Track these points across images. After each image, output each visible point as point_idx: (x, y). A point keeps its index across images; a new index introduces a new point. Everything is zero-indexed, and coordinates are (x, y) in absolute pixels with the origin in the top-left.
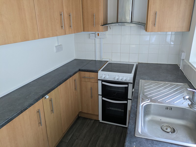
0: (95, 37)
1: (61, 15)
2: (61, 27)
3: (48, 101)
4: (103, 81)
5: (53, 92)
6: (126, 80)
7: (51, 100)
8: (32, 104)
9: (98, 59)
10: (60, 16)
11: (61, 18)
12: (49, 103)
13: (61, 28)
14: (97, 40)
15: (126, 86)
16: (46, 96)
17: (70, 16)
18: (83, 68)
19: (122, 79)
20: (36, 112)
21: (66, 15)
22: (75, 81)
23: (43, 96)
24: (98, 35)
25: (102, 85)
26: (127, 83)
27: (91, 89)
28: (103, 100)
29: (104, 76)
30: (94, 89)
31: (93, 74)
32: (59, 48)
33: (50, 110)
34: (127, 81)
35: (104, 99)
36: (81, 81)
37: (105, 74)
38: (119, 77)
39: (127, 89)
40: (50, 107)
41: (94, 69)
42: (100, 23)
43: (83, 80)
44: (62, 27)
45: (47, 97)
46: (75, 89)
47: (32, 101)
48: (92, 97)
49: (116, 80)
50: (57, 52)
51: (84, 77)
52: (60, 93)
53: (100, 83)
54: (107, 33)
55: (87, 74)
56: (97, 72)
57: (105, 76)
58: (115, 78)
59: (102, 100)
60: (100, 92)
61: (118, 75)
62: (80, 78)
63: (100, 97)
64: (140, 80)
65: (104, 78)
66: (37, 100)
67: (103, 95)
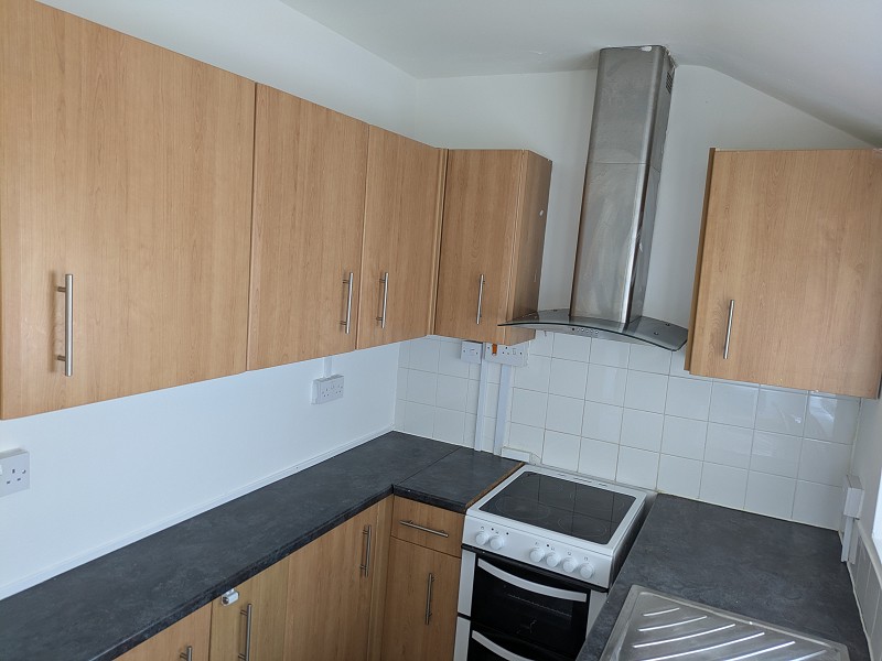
0: (482, 356)
1: (346, 282)
2: (338, 325)
3: (235, 614)
4: (481, 554)
5: (260, 578)
6: (578, 570)
7: (245, 612)
8: (166, 624)
9: (483, 445)
10: (344, 287)
11: (346, 293)
12: (236, 622)
13: (341, 329)
14: (490, 370)
15: (580, 597)
16: (228, 593)
17: (382, 281)
18: (409, 485)
19: (560, 564)
20: (176, 654)
21: (367, 280)
22: (366, 532)
23: (216, 592)
24: (495, 352)
25: (479, 572)
26: (584, 587)
27: (431, 579)
28: (473, 643)
29: (486, 536)
30: (440, 585)
31: (443, 517)
32: (330, 388)
33: (235, 654)
34: (585, 576)
35: (477, 636)
36: (392, 537)
37: (493, 525)
38: (549, 550)
39: (581, 610)
40: (239, 639)
41: (451, 493)
42: (500, 311)
43: (402, 533)
44: (343, 323)
45: (232, 596)
46: (363, 567)
47: (169, 608)
48: (429, 616)
49: (535, 560)
50: (318, 402)
51: (409, 524)
52: (290, 585)
53: (468, 563)
54: (531, 347)
55: (422, 512)
56: (461, 509)
57: (493, 534)
58: (532, 551)
59: (472, 641)
60: (465, 604)
61: (549, 542)
62: (393, 523)
63: (463, 626)
64: (634, 588)
65: (489, 542)
66: (188, 609)
67: (477, 621)
